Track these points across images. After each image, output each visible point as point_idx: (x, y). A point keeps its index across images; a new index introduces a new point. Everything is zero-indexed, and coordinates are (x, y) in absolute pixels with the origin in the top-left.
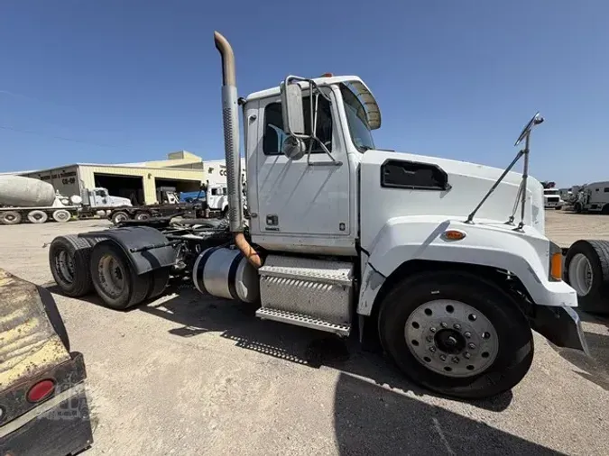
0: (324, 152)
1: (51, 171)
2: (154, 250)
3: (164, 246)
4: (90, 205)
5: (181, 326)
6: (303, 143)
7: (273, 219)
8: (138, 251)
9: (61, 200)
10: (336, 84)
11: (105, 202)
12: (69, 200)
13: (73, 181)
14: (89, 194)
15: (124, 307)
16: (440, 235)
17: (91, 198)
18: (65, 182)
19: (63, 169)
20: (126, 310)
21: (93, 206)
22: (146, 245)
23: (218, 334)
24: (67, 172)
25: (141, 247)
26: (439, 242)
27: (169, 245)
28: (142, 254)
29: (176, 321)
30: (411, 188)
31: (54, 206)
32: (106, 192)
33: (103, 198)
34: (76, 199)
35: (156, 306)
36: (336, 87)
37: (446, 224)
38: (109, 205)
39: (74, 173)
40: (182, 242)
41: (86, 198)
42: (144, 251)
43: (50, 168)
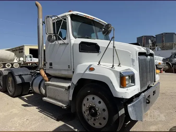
0: (61, 40)
1: (16, 48)
2: (24, 76)
3: (28, 74)
4: (26, 61)
5: (27, 104)
6: (54, 37)
7: (51, 64)
8: (18, 76)
9: (16, 59)
10: (69, 15)
11: (31, 60)
12: (19, 59)
13: (22, 52)
14: (26, 57)
15: (13, 96)
16: (88, 69)
17: (27, 58)
18: (20, 52)
19: (19, 47)
20: (14, 97)
21: (27, 62)
22: (21, 73)
23: (35, 107)
24: (21, 48)
25: (19, 74)
26: (88, 72)
27: (30, 74)
28: (19, 77)
29: (26, 102)
30: (88, 52)
31: (14, 62)
32: (32, 57)
33: (31, 59)
34: (22, 59)
35: (24, 97)
36: (69, 16)
37: (91, 65)
38: (32, 61)
39: (23, 49)
40: (35, 74)
41: (25, 58)
42: (20, 76)
43: (15, 47)
